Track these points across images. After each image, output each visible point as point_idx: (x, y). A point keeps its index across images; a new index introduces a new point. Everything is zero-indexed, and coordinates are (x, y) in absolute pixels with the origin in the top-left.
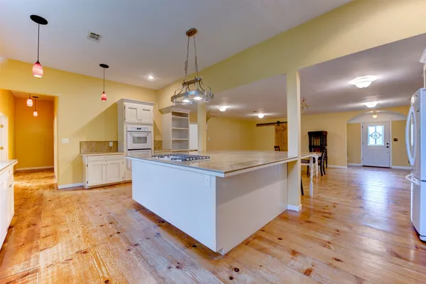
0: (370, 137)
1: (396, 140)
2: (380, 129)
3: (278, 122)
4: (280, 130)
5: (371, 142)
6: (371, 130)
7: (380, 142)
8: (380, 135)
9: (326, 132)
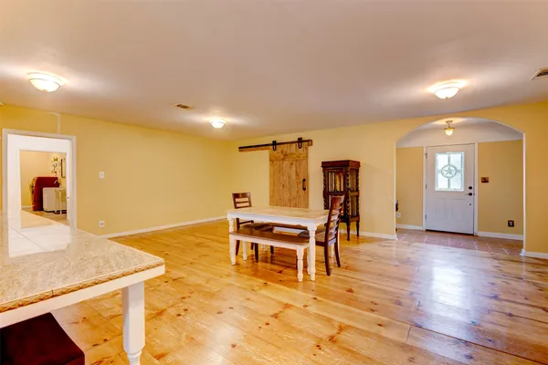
0: (440, 175)
1: (485, 180)
2: (457, 159)
3: (275, 143)
4: (277, 159)
5: (441, 184)
6: (442, 160)
7: (457, 185)
8: (457, 171)
9: (358, 164)
